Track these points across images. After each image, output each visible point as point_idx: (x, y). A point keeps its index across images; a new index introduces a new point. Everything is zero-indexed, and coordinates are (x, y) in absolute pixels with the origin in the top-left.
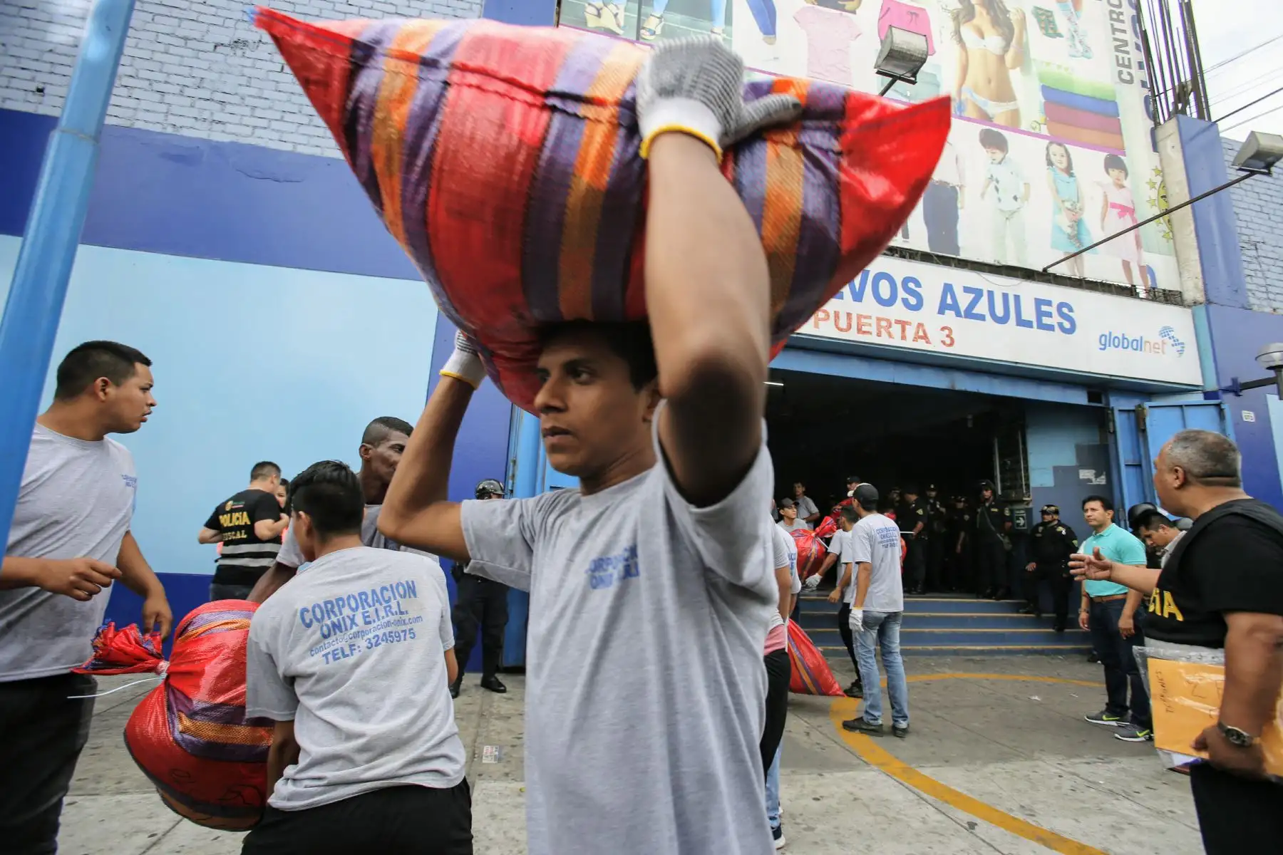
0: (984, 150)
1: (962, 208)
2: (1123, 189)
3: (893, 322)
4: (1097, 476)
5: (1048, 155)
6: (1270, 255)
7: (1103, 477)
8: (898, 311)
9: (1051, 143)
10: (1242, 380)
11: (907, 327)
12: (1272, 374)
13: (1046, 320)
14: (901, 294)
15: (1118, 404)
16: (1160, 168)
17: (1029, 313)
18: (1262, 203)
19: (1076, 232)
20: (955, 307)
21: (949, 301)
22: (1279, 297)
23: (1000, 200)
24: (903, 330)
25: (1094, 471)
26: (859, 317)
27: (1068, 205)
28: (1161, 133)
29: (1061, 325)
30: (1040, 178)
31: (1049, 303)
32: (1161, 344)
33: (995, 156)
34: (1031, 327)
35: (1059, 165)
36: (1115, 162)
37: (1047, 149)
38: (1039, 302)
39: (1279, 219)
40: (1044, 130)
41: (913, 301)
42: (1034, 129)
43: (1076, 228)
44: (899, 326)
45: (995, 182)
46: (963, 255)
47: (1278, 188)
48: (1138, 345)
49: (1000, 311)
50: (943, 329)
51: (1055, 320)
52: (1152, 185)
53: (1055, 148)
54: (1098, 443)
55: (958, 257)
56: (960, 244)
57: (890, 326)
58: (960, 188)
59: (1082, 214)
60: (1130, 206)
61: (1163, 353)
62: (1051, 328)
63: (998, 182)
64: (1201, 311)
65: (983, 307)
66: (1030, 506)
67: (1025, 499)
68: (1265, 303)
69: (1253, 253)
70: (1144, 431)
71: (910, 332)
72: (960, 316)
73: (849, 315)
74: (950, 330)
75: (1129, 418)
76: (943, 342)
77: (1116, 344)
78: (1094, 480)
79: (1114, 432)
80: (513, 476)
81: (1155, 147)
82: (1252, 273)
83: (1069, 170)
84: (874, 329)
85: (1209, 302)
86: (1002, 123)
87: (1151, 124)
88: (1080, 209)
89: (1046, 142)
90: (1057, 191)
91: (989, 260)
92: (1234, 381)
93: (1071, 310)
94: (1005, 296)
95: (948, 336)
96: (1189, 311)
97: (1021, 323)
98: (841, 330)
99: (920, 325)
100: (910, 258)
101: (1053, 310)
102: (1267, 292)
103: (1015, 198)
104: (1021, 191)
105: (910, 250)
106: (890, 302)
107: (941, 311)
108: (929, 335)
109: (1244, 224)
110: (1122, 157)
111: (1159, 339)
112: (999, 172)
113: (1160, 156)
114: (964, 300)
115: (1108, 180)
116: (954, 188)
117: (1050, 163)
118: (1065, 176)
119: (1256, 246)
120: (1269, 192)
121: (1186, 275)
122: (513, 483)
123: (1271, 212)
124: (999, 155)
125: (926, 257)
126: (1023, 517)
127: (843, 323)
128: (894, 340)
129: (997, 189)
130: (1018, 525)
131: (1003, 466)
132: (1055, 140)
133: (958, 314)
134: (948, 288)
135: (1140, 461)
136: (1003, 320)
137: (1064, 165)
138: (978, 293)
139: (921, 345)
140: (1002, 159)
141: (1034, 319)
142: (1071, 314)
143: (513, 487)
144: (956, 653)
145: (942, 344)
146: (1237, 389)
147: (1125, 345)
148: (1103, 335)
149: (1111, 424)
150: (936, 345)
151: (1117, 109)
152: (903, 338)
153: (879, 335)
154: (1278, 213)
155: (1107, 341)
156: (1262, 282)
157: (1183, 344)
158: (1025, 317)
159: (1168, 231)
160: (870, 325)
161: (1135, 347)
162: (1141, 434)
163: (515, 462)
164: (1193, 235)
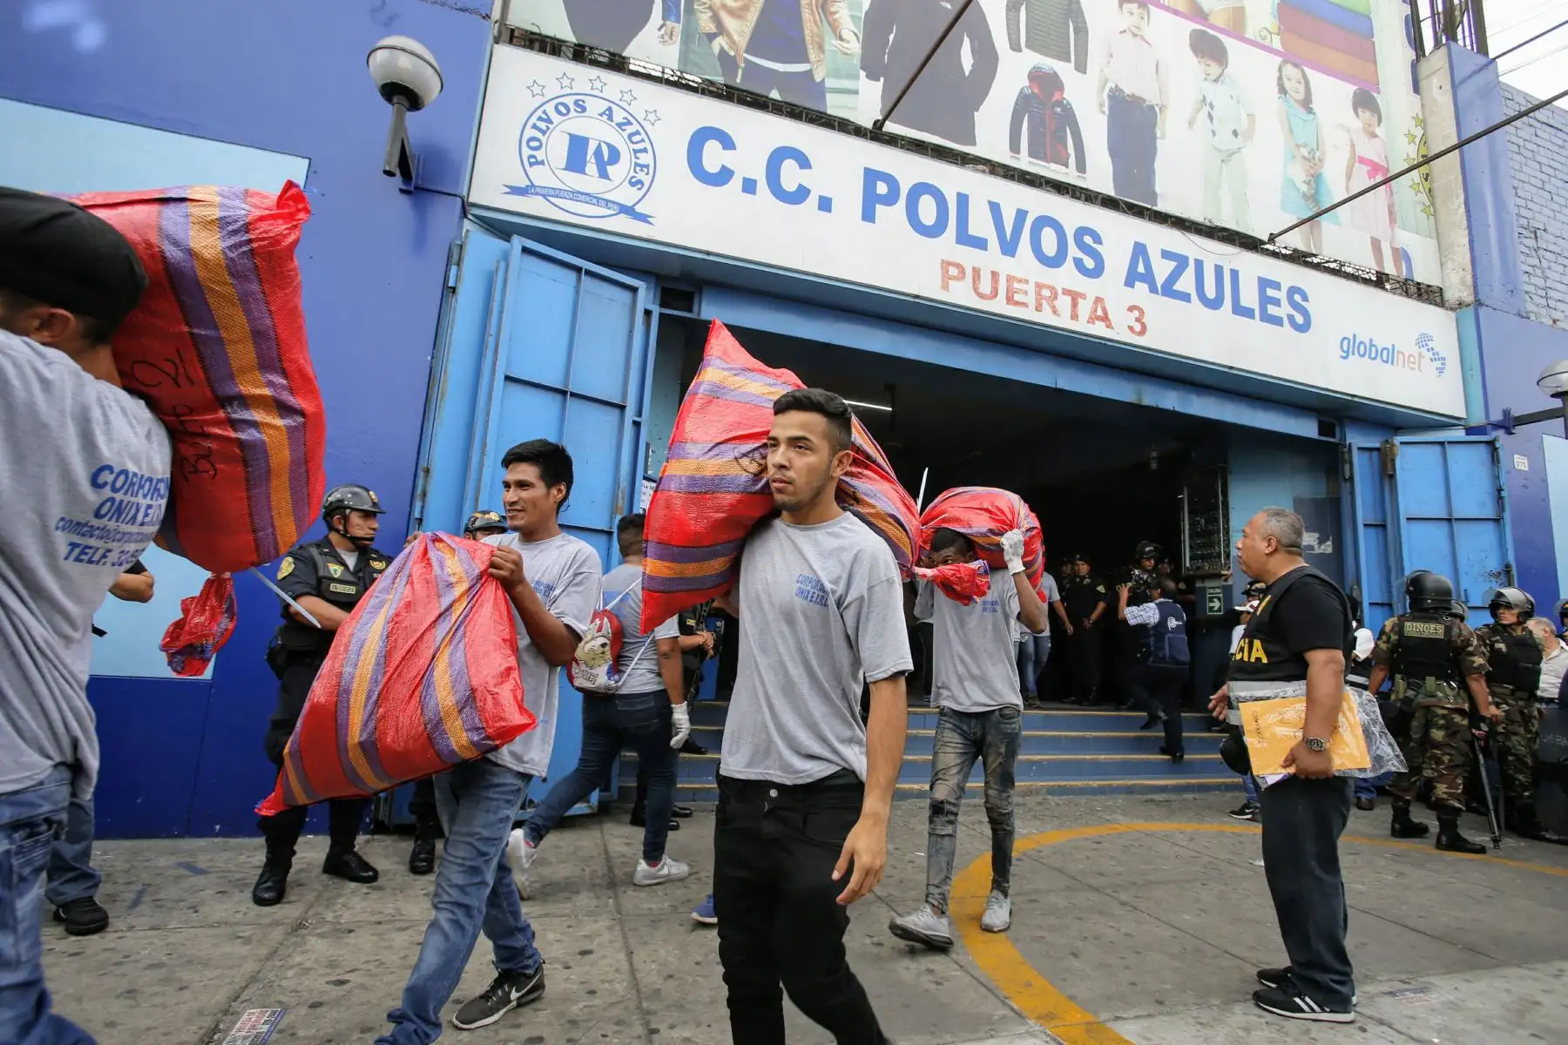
0: (1195, 60)
1: (1163, 138)
2: (1376, 139)
3: (1060, 291)
4: (1321, 541)
5: (1280, 78)
6: (1551, 247)
7: (1329, 543)
8: (1066, 276)
9: (1285, 62)
10: (1516, 412)
11: (1080, 300)
12: (1558, 403)
13: (1272, 310)
14: (1073, 251)
15: (1356, 439)
16: (1421, 117)
17: (1250, 298)
18: (1545, 178)
19: (1313, 192)
20: (1148, 278)
21: (1141, 269)
22: (1560, 306)
23: (1214, 133)
24: (1075, 305)
25: (1317, 535)
26: (1010, 279)
27: (1304, 152)
28: (1424, 68)
29: (1291, 318)
30: (1269, 109)
31: (1277, 286)
32: (1417, 356)
33: (1210, 70)
34: (1253, 317)
35: (1293, 94)
36: (1365, 101)
37: (1280, 70)
38: (1264, 283)
39: (1562, 201)
40: (1277, 43)
41: (1089, 263)
42: (1264, 38)
43: (1313, 185)
44: (1068, 299)
45: (1208, 108)
46: (1162, 206)
47: (1563, 160)
48: (1388, 356)
49: (1211, 293)
50: (1131, 309)
51: (1284, 310)
52: (1410, 136)
53: (1289, 70)
54: (1324, 496)
55: (1154, 208)
56: (1157, 189)
57: (1056, 298)
58: (1160, 109)
59: (1321, 167)
60: (1383, 163)
61: (1420, 370)
62: (1277, 321)
63: (1212, 107)
64: (1469, 313)
65: (1186, 283)
66: (1230, 582)
67: (1224, 572)
68: (1544, 311)
69: (1531, 243)
70: (1392, 477)
71: (1085, 308)
72: (1157, 292)
73: (995, 275)
74: (1142, 312)
75: (1371, 458)
76: (1131, 329)
77: (1362, 353)
78: (1316, 547)
79: (1351, 479)
80: (424, 494)
81: (1416, 89)
82: (1530, 270)
83: (1306, 103)
84: (1031, 299)
85: (1479, 303)
86: (1220, 23)
87: (1412, 54)
88: (1320, 160)
89: (1279, 60)
90: (1291, 131)
91: (1197, 216)
92: (1506, 413)
93: (1305, 298)
94: (1219, 270)
95: (1137, 320)
96: (1452, 315)
97: (1240, 310)
98: (982, 296)
99: (1098, 300)
100: (1086, 200)
101: (1282, 295)
102: (1547, 297)
103: (1235, 133)
104: (1243, 126)
105: (1087, 190)
106: (1055, 262)
107: (1129, 283)
108: (1110, 316)
109: (1522, 203)
110: (1375, 95)
111: (1415, 350)
112: (1216, 93)
113: (1422, 99)
114: (1162, 270)
115: (1356, 123)
116: (1152, 108)
117: (1283, 90)
118: (1301, 112)
119: (1535, 232)
120: (1552, 163)
121: (1450, 265)
122: (423, 507)
123: (1554, 190)
124: (1215, 69)
125: (1109, 203)
126: (1219, 599)
127: (986, 287)
128: (1058, 317)
129: (1211, 117)
130: (1211, 609)
131: (1193, 525)
132: (1289, 58)
133: (1153, 290)
134: (1140, 250)
135: (1384, 520)
136: (1215, 304)
137: (1301, 96)
138: (1182, 261)
139: (1099, 330)
140: (1220, 76)
141: (1255, 306)
142: (1304, 304)
143: (422, 512)
144: (1129, 790)
145: (1129, 331)
146: (1509, 423)
147: (1373, 355)
148: (1345, 338)
149: (1347, 467)
150: (1120, 331)
151: (1372, 27)
152: (1074, 317)
153: (1038, 308)
154: (1562, 192)
155: (1351, 347)
156: (1541, 282)
157: (1444, 359)
158: (1244, 302)
159: (1428, 203)
160: (1026, 293)
161: (1385, 358)
162: (1387, 482)
163: (427, 471)
164: (1462, 210)
